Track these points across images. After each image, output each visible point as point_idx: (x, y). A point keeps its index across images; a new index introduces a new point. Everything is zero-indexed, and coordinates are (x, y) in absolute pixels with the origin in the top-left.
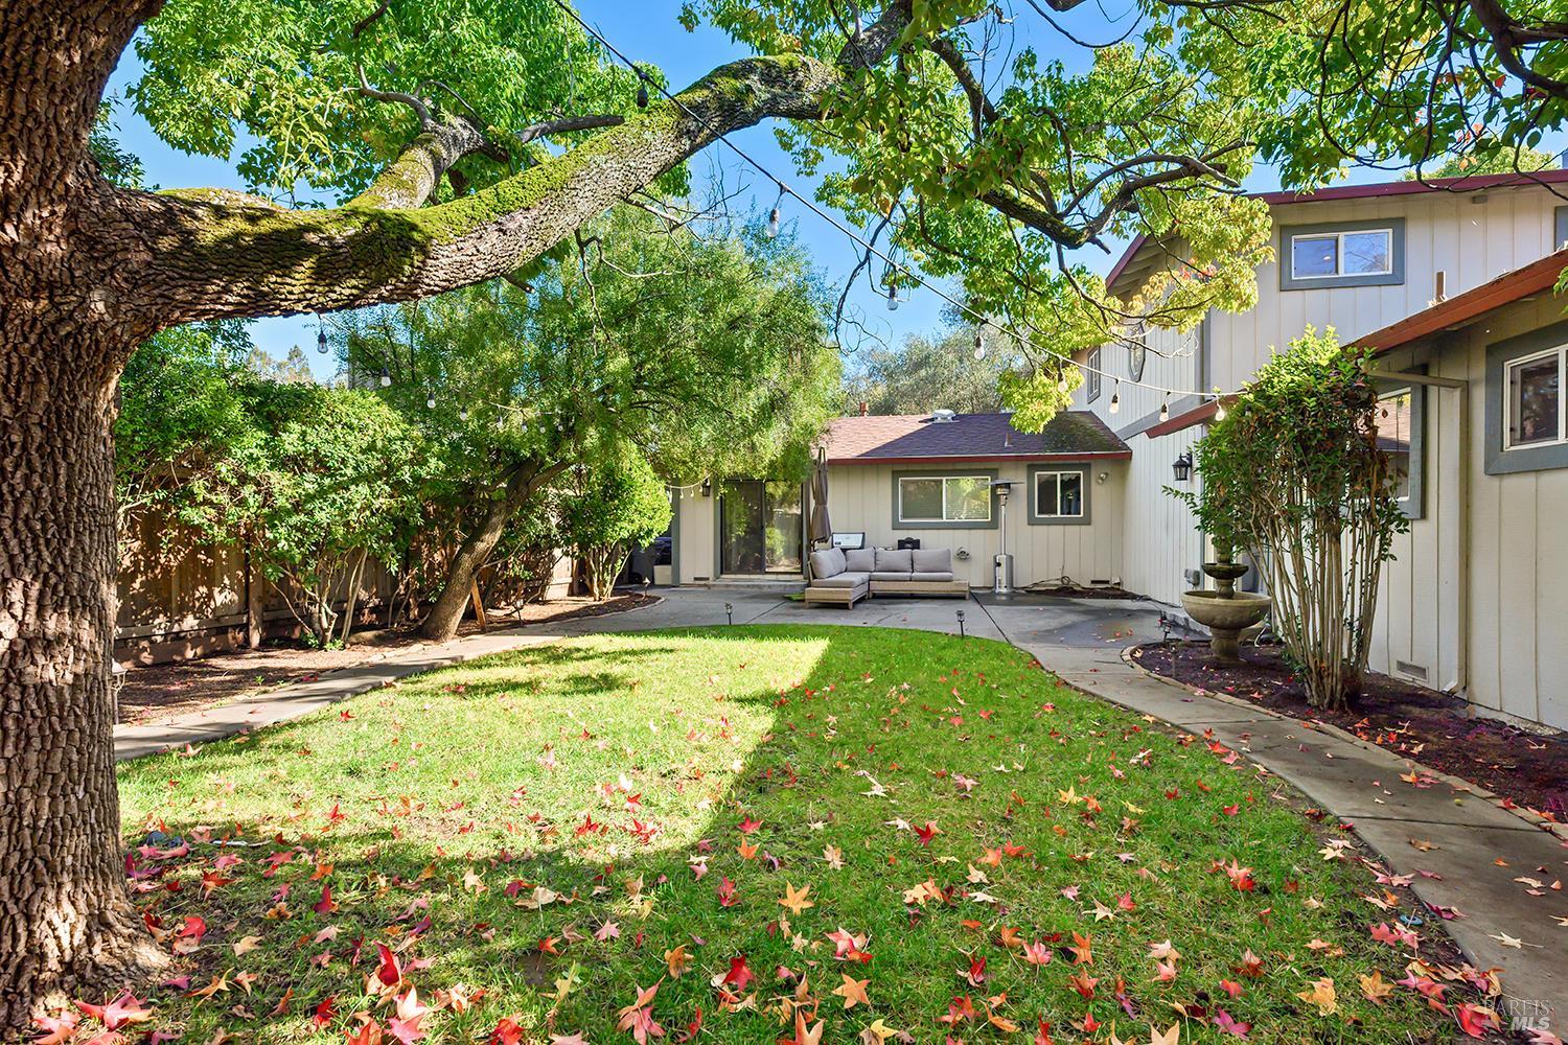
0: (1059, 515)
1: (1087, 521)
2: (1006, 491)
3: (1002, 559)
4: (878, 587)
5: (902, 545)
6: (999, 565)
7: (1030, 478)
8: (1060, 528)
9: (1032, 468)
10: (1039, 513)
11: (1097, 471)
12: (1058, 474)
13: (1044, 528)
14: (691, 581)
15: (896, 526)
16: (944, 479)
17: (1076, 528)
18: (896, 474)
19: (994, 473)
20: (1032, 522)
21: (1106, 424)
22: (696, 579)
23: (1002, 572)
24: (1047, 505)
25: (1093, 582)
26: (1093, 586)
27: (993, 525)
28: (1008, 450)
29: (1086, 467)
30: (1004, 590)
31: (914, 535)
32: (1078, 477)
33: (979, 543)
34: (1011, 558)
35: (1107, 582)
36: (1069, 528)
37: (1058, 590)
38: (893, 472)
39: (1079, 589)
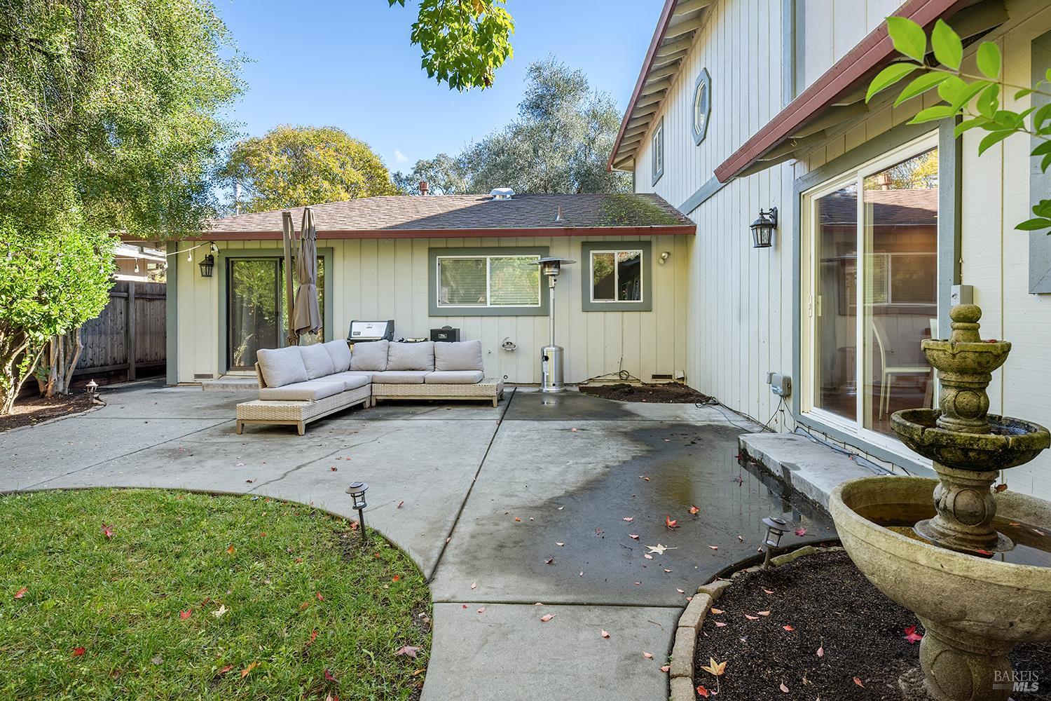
0: (616, 300)
1: (647, 308)
2: (555, 271)
3: (551, 352)
4: (383, 392)
5: (435, 335)
6: (548, 358)
7: (585, 258)
8: (618, 315)
9: (587, 246)
10: (596, 297)
11: (660, 250)
12: (616, 252)
13: (600, 316)
14: (191, 379)
15: (433, 313)
16: (488, 258)
17: (635, 315)
18: (433, 252)
19: (544, 250)
20: (587, 308)
21: (669, 202)
22: (197, 376)
23: (550, 368)
24: (603, 290)
25: (655, 377)
26: (654, 382)
27: (544, 311)
28: (558, 223)
29: (646, 246)
30: (553, 390)
31: (453, 323)
32: (638, 257)
33: (528, 332)
34: (561, 350)
35: (670, 377)
36: (628, 316)
37: (614, 388)
38: (430, 249)
39: (638, 385)
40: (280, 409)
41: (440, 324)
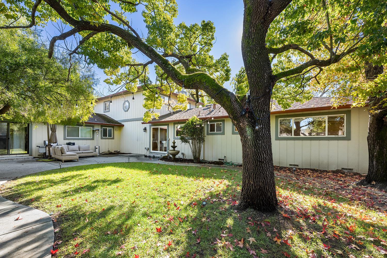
0: (108, 137)
1: (113, 138)
2: (98, 131)
5: (68, 144)
6: (97, 148)
7: (101, 129)
8: (108, 140)
9: (102, 126)
10: (103, 136)
11: (116, 129)
12: (108, 128)
13: (105, 140)
15: (65, 139)
16: (80, 127)
17: (111, 140)
19: (93, 127)
20: (102, 138)
23: (97, 150)
24: (105, 135)
25: (114, 151)
27: (93, 139)
28: (96, 122)
29: (113, 127)
32: (111, 129)
34: (99, 147)
35: (117, 151)
37: (108, 154)
40: (74, 157)
41: (68, 141)
